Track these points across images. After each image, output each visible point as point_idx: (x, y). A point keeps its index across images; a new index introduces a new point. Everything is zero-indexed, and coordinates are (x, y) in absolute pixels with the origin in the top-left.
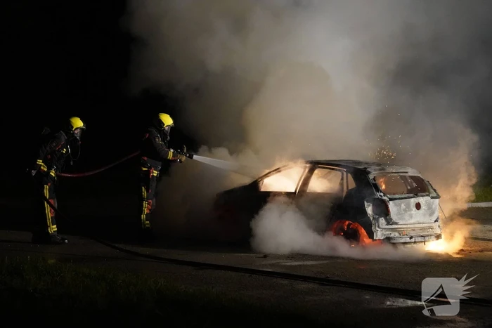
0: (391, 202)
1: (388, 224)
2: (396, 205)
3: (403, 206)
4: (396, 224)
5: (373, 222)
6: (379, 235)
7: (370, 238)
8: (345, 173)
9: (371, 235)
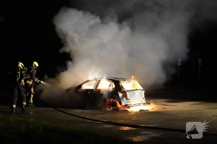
0: (127, 92)
1: (127, 100)
2: (129, 93)
3: (132, 93)
4: (129, 99)
5: (121, 99)
6: (123, 104)
7: (120, 105)
8: (111, 82)
9: (121, 104)
